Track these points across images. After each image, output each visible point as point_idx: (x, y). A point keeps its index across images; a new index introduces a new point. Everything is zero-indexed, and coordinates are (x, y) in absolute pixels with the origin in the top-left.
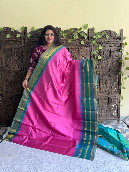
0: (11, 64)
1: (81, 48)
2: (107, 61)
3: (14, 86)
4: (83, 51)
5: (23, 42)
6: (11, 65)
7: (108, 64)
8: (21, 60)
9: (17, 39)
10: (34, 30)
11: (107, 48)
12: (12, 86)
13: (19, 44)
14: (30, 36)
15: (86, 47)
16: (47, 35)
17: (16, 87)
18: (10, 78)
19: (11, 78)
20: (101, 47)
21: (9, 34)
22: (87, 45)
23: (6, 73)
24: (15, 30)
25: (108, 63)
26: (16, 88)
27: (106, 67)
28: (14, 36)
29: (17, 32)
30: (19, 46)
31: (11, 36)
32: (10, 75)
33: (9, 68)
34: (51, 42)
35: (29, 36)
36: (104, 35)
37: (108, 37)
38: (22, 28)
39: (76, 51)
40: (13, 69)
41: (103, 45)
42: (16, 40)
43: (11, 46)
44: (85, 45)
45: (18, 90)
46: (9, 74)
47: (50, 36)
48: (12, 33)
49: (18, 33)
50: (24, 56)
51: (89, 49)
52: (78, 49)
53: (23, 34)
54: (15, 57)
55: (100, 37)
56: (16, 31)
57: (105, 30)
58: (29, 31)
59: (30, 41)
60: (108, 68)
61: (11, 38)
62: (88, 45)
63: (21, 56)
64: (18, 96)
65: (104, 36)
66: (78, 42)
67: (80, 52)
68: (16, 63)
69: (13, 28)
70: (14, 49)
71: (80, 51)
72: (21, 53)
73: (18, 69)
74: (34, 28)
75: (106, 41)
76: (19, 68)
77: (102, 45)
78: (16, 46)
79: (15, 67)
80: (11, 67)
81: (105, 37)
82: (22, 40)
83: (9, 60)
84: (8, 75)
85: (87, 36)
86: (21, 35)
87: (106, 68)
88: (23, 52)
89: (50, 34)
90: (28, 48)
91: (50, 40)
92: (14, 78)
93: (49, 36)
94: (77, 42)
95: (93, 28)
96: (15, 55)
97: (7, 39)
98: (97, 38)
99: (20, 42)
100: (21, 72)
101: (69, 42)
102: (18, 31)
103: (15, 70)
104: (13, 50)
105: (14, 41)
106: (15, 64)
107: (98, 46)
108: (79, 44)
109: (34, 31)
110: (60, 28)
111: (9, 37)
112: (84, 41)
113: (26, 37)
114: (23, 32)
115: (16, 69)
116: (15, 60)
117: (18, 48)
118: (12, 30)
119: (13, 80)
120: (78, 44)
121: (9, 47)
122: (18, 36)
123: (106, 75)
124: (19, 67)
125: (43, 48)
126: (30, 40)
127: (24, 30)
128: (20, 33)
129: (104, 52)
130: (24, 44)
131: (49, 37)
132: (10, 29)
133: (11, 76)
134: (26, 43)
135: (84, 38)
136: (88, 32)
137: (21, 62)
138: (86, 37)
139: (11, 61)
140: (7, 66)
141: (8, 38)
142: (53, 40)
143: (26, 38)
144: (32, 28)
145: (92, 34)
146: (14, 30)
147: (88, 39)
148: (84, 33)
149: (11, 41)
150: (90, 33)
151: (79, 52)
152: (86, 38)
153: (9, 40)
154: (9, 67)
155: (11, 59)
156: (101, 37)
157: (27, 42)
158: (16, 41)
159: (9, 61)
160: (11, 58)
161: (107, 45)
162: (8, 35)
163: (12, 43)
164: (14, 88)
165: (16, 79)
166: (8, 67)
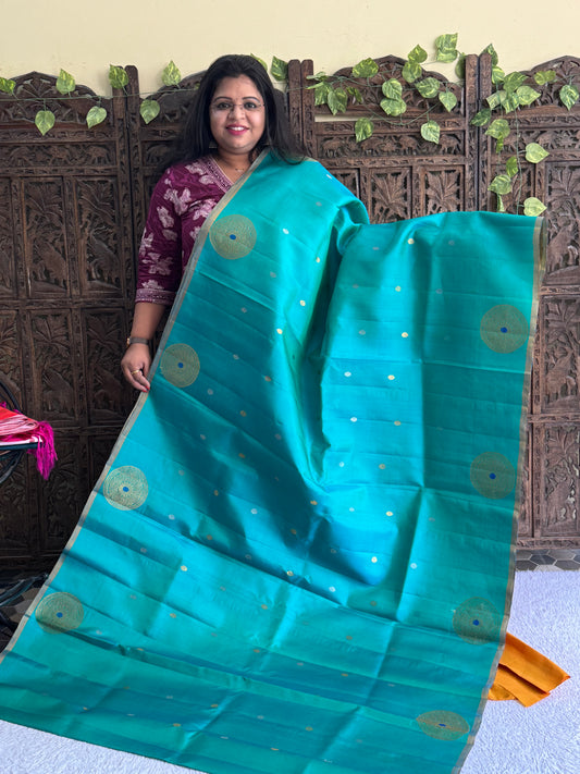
0: (65, 266)
1: (425, 162)
2: (570, 228)
3: (81, 374)
4: (437, 178)
5: (120, 147)
6: (64, 272)
7: (573, 243)
8: (112, 242)
9: (91, 132)
10: (176, 80)
11: (567, 154)
12: (71, 376)
13: (99, 159)
14: (154, 114)
15: (450, 158)
16: (222, 106)
17: (96, 381)
18: (64, 338)
19: (67, 335)
20: (535, 153)
21: (49, 108)
22: (456, 142)
23: (43, 312)
24: (78, 88)
25: (577, 236)
26: (92, 386)
27: (566, 257)
28: (71, 116)
29: (88, 96)
30: (99, 168)
31: (59, 121)
32: (60, 321)
33: (55, 288)
34: (245, 140)
35: (149, 113)
36: (550, 86)
37: (575, 94)
38: (111, 76)
39: (400, 178)
40: (74, 293)
41: (547, 138)
42: (85, 138)
43: (62, 170)
44: (445, 146)
45: (106, 399)
46: (56, 316)
47: (240, 113)
48: (65, 105)
49: (96, 101)
50: (129, 221)
51: (471, 168)
52: (411, 167)
53: (119, 105)
54: (83, 229)
55: (526, 96)
56: (82, 90)
57: (556, 61)
58: (147, 86)
59: (157, 138)
60: (577, 264)
61: (59, 130)
62: (461, 146)
63: (114, 220)
64: (105, 430)
65: (552, 94)
66: (409, 130)
67: (422, 186)
68: (90, 259)
69: (69, 77)
70: (77, 184)
71: (422, 176)
72: (112, 203)
73: (102, 288)
74: (176, 71)
75: (563, 119)
76: (105, 284)
77: (541, 139)
78: (88, 169)
79: (85, 277)
80: (64, 281)
81: (557, 94)
82: (117, 136)
83: (53, 243)
84: (51, 319)
85: (458, 96)
86: (108, 113)
87: (567, 266)
88: (121, 198)
89: (240, 103)
90: (145, 178)
91: (238, 134)
92: (80, 337)
93: (233, 110)
94: (403, 130)
95: (486, 52)
96: (84, 220)
97: (41, 136)
98: (511, 105)
99: (104, 146)
100: (116, 304)
101: (359, 137)
102: (91, 92)
103: (84, 294)
104: (71, 190)
105: (76, 145)
106: (85, 265)
107: (521, 146)
108: (413, 140)
109: (174, 87)
110: (310, 63)
111: (50, 126)
112: (439, 123)
113: (133, 119)
114: (120, 95)
115: (88, 288)
116: (83, 242)
117: (96, 179)
118: (60, 86)
119: (79, 344)
120: (409, 142)
121: (50, 179)
122: (96, 116)
123: (569, 302)
124: (102, 279)
125: (204, 180)
126: (156, 133)
127: (123, 81)
128: (104, 103)
129: (551, 180)
130: (125, 158)
131: (233, 119)
132: (53, 80)
133: (66, 326)
134: (133, 153)
135: (442, 108)
136: (463, 76)
137: (116, 252)
138: (448, 101)
139: (63, 247)
140: (47, 273)
141: (43, 132)
142: (258, 133)
143: (136, 127)
144: (166, 70)
145: (484, 82)
146: (70, 88)
147: (462, 110)
148: (441, 79)
149: (62, 145)
150: (470, 80)
151: (417, 185)
152: (449, 110)
153: (50, 140)
154: (57, 283)
155: (62, 240)
156: (535, 95)
157: (139, 144)
158: (86, 145)
159: (53, 248)
160: (64, 231)
161: (571, 142)
162: (43, 116)
163: (64, 155)
164: (82, 387)
165: (89, 339)
166: (48, 281)
